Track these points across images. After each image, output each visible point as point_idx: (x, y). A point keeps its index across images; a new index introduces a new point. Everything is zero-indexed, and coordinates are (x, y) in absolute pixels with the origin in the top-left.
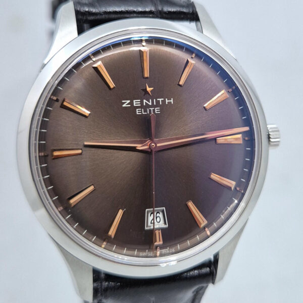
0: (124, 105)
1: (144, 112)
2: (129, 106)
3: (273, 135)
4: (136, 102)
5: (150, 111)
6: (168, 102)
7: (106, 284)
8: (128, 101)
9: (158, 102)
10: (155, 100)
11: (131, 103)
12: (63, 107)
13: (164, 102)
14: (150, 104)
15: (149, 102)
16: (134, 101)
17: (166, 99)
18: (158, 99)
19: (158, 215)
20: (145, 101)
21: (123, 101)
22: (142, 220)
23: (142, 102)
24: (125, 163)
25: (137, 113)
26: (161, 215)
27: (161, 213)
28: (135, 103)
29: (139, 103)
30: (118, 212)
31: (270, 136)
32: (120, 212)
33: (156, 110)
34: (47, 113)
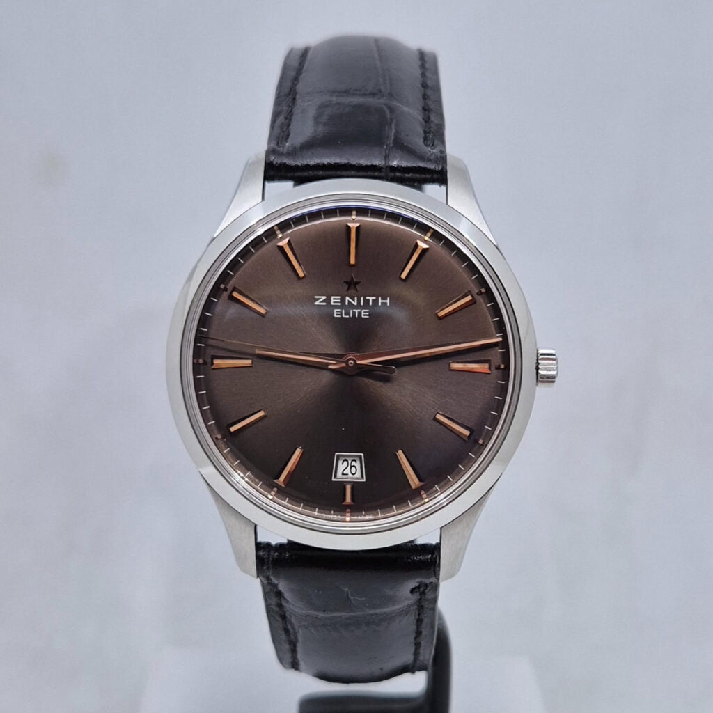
0: (317, 303)
1: (345, 315)
2: (325, 304)
3: (544, 364)
4: (334, 299)
5: (354, 313)
6: (382, 303)
7: (276, 554)
8: (324, 298)
9: (367, 302)
10: (362, 298)
11: (328, 301)
12: (232, 298)
13: (375, 302)
14: (355, 303)
15: (354, 301)
16: (333, 297)
17: (380, 298)
18: (367, 298)
19: (354, 463)
20: (347, 298)
21: (317, 297)
22: (329, 468)
23: (343, 300)
24: (311, 384)
25: (335, 316)
26: (357, 465)
27: (358, 462)
28: (332, 301)
29: (339, 301)
30: (295, 451)
31: (540, 366)
32: (298, 452)
33: (363, 314)
34: (208, 306)
